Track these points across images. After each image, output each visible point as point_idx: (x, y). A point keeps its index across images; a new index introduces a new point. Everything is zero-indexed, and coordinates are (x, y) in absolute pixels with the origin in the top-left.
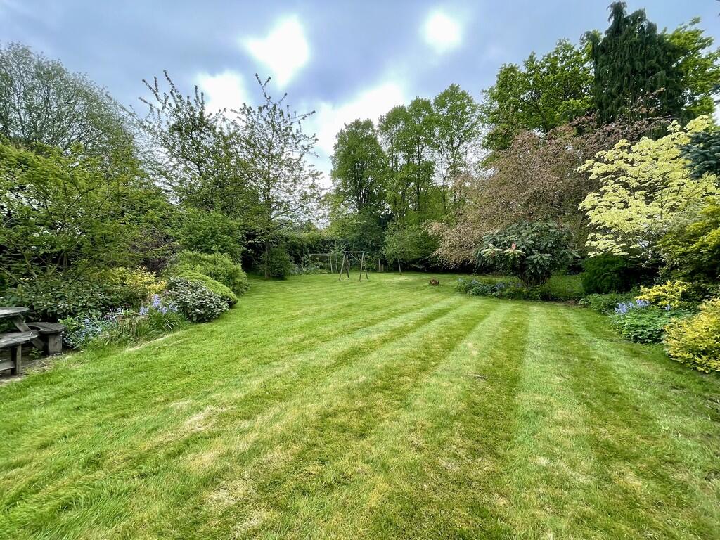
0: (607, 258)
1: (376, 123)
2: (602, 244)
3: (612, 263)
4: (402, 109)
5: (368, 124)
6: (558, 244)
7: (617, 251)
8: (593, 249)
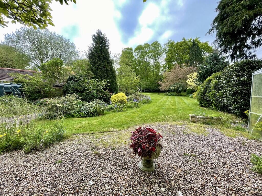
0: (190, 89)
1: (134, 49)
2: (189, 87)
3: (191, 90)
4: (141, 46)
5: (131, 49)
6: (183, 87)
7: (191, 88)
8: (188, 88)
